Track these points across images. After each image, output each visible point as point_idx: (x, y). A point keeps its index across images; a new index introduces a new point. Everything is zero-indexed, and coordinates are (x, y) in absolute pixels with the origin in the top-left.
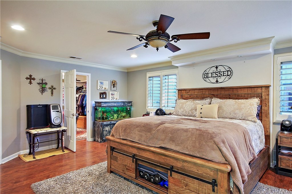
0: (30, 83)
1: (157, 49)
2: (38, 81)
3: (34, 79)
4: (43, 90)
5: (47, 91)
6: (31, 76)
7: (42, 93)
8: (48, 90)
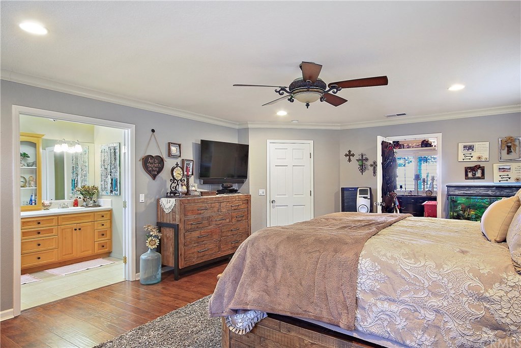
0: (350, 160)
1: (308, 105)
2: (357, 157)
3: (353, 155)
4: (362, 168)
5: (369, 170)
6: (350, 152)
7: (362, 172)
8: (369, 167)
